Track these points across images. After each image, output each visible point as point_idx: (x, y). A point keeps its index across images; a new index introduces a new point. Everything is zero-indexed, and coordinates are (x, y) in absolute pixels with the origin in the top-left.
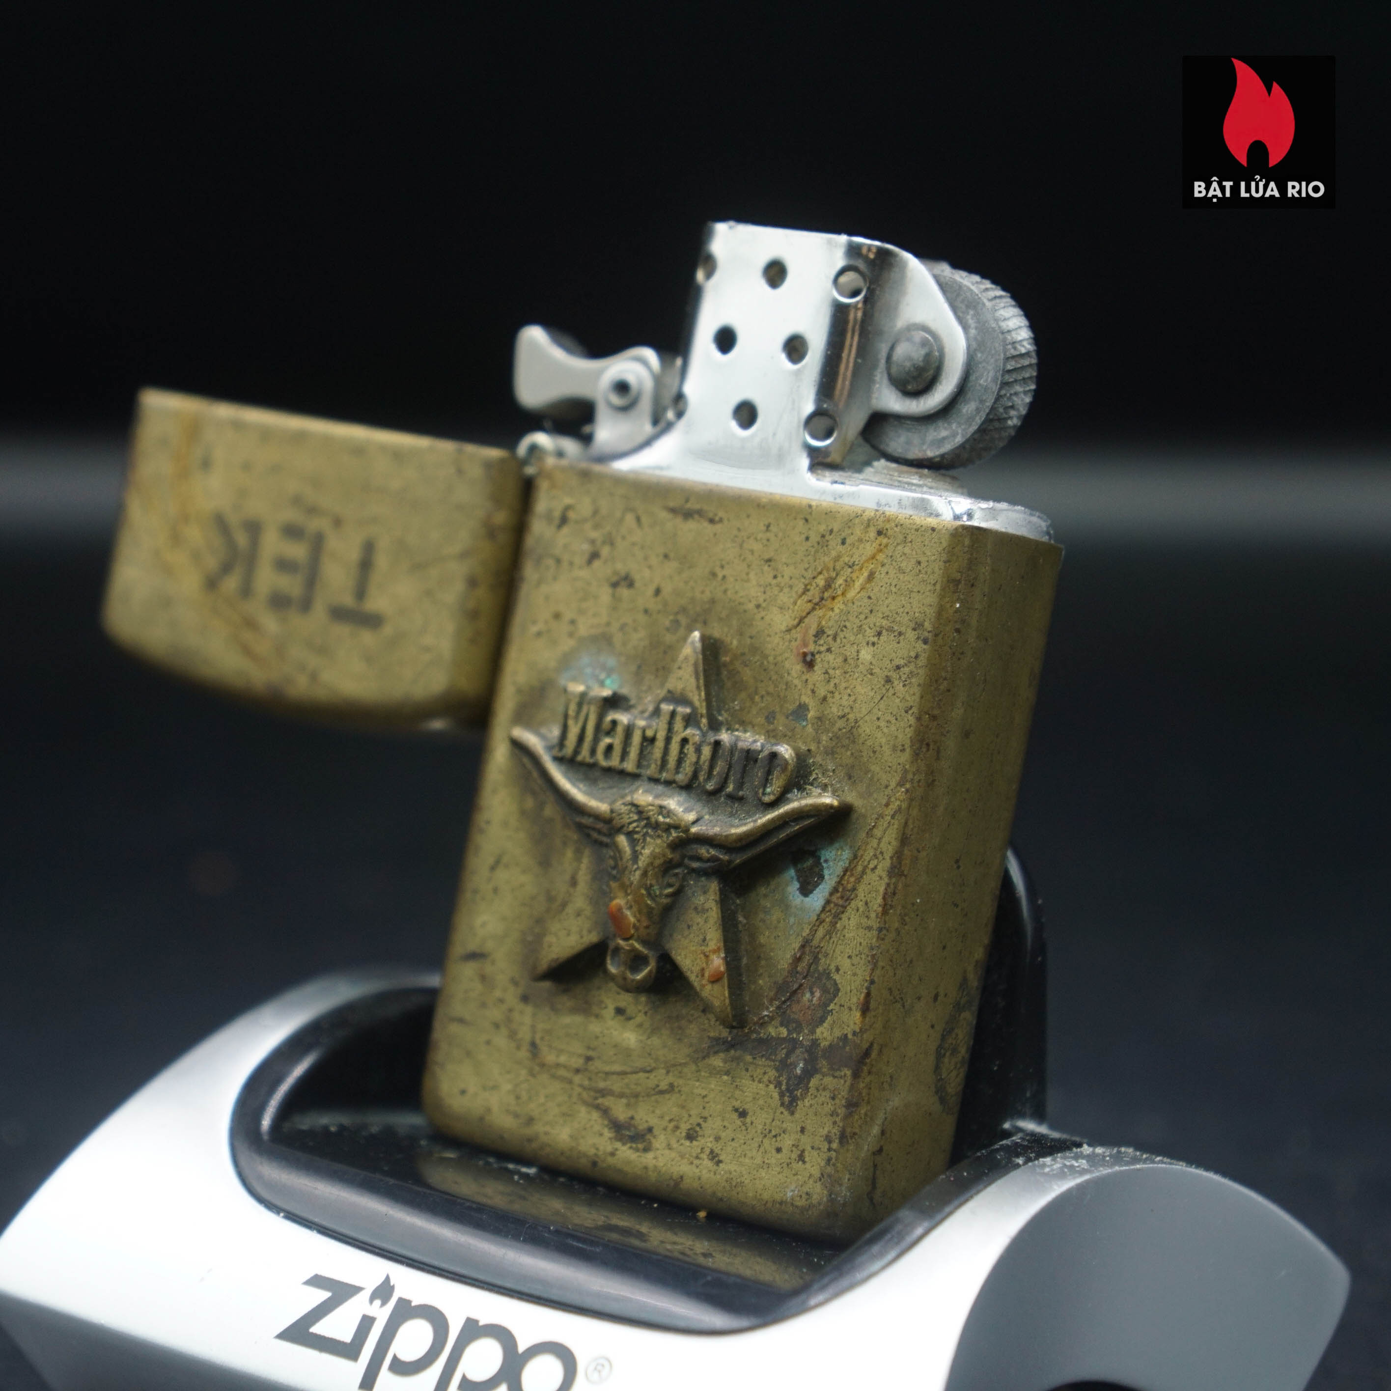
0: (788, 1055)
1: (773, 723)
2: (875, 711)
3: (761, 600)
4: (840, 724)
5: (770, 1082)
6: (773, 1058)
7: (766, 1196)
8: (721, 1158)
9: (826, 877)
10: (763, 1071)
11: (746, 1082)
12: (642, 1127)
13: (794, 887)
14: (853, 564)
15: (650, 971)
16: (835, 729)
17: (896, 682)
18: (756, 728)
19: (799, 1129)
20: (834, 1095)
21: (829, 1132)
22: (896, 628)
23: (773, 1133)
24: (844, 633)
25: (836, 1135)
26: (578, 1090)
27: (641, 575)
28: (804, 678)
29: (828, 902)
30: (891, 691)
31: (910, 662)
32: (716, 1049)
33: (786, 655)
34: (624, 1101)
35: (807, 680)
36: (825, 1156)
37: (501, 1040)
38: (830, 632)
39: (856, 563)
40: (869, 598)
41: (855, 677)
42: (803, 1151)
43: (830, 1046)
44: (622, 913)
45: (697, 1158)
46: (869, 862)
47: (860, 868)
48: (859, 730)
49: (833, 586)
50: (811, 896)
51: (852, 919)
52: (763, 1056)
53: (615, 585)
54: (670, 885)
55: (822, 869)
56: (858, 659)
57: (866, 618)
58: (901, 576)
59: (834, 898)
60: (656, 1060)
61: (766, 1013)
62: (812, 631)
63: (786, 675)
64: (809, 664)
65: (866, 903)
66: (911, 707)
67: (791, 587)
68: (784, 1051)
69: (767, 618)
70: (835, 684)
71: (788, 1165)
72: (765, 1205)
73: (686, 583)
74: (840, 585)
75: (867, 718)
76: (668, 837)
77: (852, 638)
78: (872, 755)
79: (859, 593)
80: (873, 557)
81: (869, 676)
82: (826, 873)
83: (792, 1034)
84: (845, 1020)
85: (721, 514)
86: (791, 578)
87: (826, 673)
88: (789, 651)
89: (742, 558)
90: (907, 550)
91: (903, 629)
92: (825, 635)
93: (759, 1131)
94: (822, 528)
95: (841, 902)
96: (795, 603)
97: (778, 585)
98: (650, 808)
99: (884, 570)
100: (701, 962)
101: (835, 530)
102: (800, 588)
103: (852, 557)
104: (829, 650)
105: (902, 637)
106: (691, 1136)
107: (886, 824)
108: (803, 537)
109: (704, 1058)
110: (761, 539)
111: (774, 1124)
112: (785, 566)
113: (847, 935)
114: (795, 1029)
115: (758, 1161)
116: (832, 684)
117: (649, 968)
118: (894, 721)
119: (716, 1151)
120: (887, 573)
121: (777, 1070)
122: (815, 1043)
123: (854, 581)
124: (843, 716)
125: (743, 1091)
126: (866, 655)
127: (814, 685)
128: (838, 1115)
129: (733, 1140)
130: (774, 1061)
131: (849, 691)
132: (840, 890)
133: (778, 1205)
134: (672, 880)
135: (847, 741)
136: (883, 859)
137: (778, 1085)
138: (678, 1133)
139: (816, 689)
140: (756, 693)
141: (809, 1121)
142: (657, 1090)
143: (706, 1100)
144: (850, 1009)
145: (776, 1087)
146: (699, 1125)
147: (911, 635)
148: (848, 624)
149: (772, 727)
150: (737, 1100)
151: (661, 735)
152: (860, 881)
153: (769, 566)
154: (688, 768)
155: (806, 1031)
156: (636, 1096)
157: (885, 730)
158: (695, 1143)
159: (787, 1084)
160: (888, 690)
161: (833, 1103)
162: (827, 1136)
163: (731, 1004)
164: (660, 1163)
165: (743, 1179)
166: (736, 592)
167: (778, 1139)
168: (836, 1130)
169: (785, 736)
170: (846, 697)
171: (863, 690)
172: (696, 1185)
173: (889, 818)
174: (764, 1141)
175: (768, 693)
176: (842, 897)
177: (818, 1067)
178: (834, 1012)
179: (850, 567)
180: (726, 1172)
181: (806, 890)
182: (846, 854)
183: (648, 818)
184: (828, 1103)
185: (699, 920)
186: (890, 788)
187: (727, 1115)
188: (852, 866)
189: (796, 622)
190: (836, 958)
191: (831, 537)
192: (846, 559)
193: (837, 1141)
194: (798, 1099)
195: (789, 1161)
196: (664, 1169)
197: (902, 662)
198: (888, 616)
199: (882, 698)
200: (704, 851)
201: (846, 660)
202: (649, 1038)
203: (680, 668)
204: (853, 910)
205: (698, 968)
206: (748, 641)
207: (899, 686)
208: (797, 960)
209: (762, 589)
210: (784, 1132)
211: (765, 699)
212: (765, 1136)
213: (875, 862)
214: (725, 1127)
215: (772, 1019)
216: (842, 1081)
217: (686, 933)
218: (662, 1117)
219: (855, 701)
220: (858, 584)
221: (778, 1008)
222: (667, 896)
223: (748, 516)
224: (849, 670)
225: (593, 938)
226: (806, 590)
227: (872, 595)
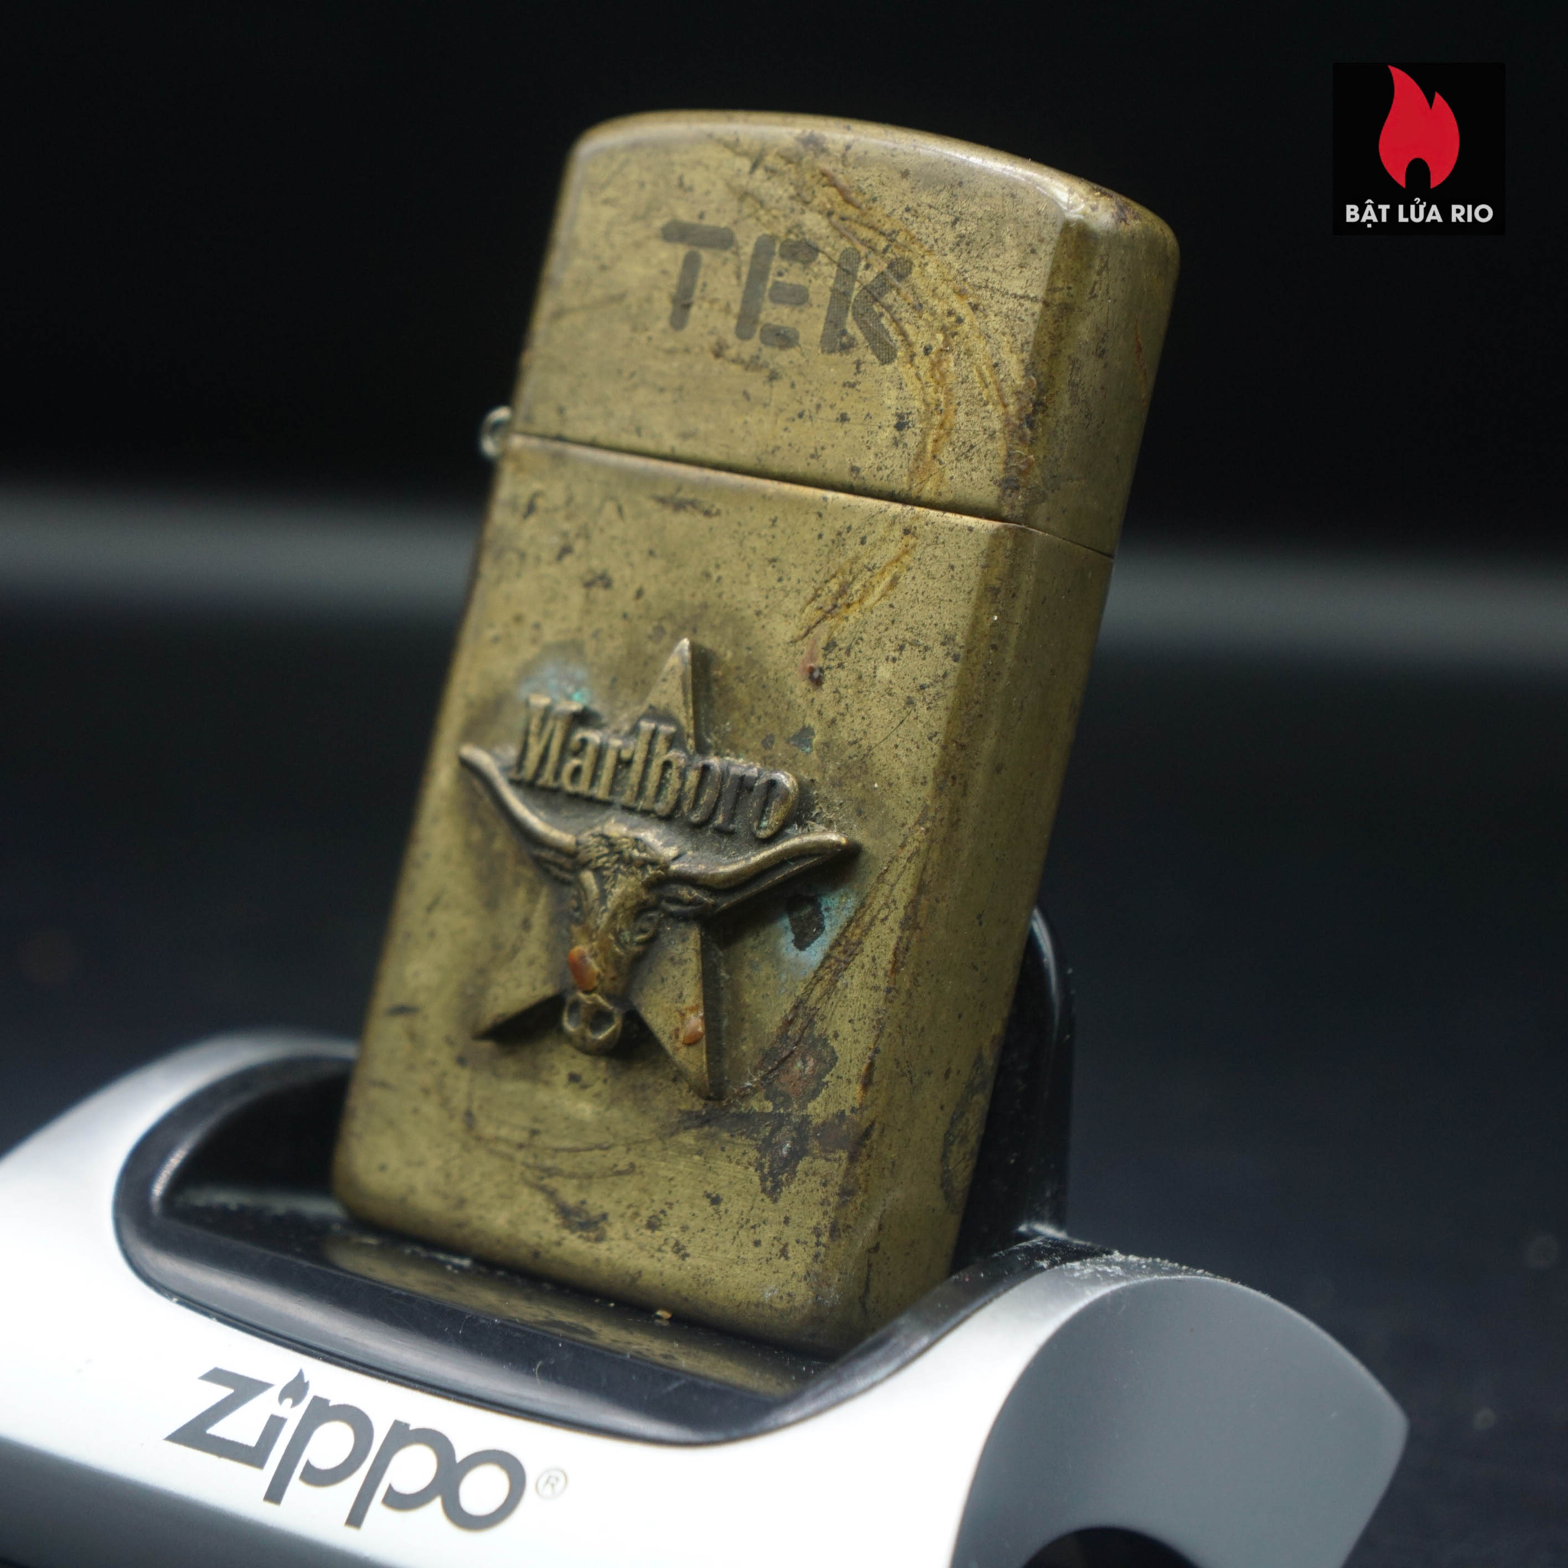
0: (772, 1133)
1: (770, 749)
2: (893, 737)
3: (762, 606)
4: (851, 751)
5: (750, 1164)
6: (755, 1136)
7: (740, 1296)
8: (689, 1251)
9: (827, 928)
10: (742, 1151)
11: (721, 1163)
12: (595, 1213)
13: (787, 940)
14: (874, 567)
15: (615, 1031)
16: (845, 757)
17: (919, 704)
18: (750, 753)
19: (783, 1220)
20: (826, 1181)
21: (818, 1224)
22: (921, 642)
23: (752, 1223)
24: (860, 646)
25: (826, 1227)
26: (520, 1168)
27: (620, 574)
28: (810, 696)
29: (828, 957)
30: (913, 714)
31: (937, 682)
32: (688, 1124)
33: (790, 670)
34: (575, 1182)
35: (813, 700)
36: (812, 1252)
37: (430, 1109)
38: (843, 645)
39: (877, 565)
40: (891, 606)
41: (870, 697)
42: (786, 1245)
43: (824, 1124)
44: (585, 961)
45: (660, 1250)
46: (879, 911)
47: (867, 918)
48: (873, 758)
49: (849, 591)
50: (807, 949)
51: (855, 977)
52: (742, 1134)
53: (588, 585)
54: (643, 931)
55: (822, 919)
56: (875, 677)
57: (886, 629)
58: (930, 583)
59: (835, 953)
60: (615, 1135)
61: (748, 1084)
62: (822, 642)
63: (789, 693)
64: (816, 679)
65: (874, 959)
66: (936, 733)
67: (798, 592)
68: (769, 1129)
69: (769, 627)
70: (847, 705)
71: (767, 1261)
72: (738, 1306)
73: (674, 584)
74: (857, 591)
75: (882, 745)
76: (643, 875)
77: (869, 652)
78: (887, 788)
79: (879, 600)
80: (898, 560)
81: (888, 697)
82: (827, 923)
83: (779, 1109)
84: (843, 1095)
85: (718, 505)
86: (799, 582)
87: (836, 691)
88: (793, 665)
89: (742, 556)
90: (938, 552)
91: (930, 643)
92: (837, 648)
93: (735, 1221)
94: (838, 525)
95: (843, 958)
96: (802, 611)
97: (783, 589)
98: (624, 840)
99: (910, 575)
100: (675, 1022)
101: (854, 527)
102: (809, 592)
103: (872, 558)
104: (840, 666)
105: (928, 653)
106: (652, 1225)
107: (900, 869)
108: (816, 534)
109: (672, 1134)
110: (766, 535)
111: (752, 1212)
112: (792, 567)
113: (849, 995)
114: (782, 1104)
115: (732, 1255)
116: (843, 705)
117: (613, 1027)
118: (914, 749)
119: (683, 1242)
120: (914, 578)
121: (759, 1150)
122: (805, 1120)
123: (874, 586)
124: (855, 743)
125: (717, 1174)
126: (885, 672)
127: (822, 705)
128: (829, 1205)
129: (703, 1230)
130: (755, 1140)
131: (863, 713)
132: (843, 943)
133: (753, 1308)
134: (645, 925)
135: (858, 771)
136: (896, 908)
137: (760, 1167)
138: (637, 1221)
139: (823, 710)
140: (752, 713)
141: (795, 1211)
142: (614, 1170)
143: (673, 1183)
144: (849, 1081)
145: (756, 1170)
146: (663, 1212)
147: (939, 650)
148: (864, 636)
149: (769, 752)
150: (709, 1184)
151: (639, 758)
152: (867, 934)
153: (774, 567)
154: (669, 796)
155: (796, 1106)
156: (589, 1177)
157: (904, 759)
158: (657, 1233)
159: (771, 1166)
160: (909, 714)
161: (824, 1190)
162: (815, 1228)
163: (709, 1071)
164: (615, 1254)
165: (713, 1276)
166: (733, 596)
167: (758, 1230)
168: (826, 1222)
169: (785, 763)
170: (859, 720)
171: (880, 713)
172: (656, 1281)
173: (905, 861)
174: (740, 1233)
175: (766, 714)
176: (845, 952)
177: (808, 1147)
178: (829, 1084)
179: (869, 570)
180: (693, 1268)
181: (802, 942)
182: (852, 902)
183: (620, 852)
184: (818, 1190)
185: (676, 972)
186: (907, 827)
187: (697, 1202)
188: (859, 915)
189: (802, 632)
190: (835, 1022)
191: (849, 535)
192: (866, 561)
193: (827, 1234)
194: (783, 1184)
195: (769, 1256)
196: (620, 1261)
197: (927, 681)
198: (912, 628)
199: (901, 723)
200: (685, 893)
201: (860, 677)
202: (608, 1109)
203: (664, 680)
204: (857, 967)
205: (672, 1028)
206: (745, 653)
207: (922, 710)
208: (789, 1023)
209: (764, 593)
210: (764, 1223)
211: (762, 720)
212: (742, 1227)
213: (886, 912)
214: (694, 1215)
215: (755, 1090)
216: (836, 1165)
217: (659, 987)
218: (619, 1202)
219: (868, 725)
220: (878, 590)
221: (764, 1078)
222: (639, 943)
223: (751, 509)
224: (864, 689)
225: (547, 990)
226: (816, 596)
227: (894, 604)
